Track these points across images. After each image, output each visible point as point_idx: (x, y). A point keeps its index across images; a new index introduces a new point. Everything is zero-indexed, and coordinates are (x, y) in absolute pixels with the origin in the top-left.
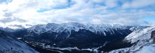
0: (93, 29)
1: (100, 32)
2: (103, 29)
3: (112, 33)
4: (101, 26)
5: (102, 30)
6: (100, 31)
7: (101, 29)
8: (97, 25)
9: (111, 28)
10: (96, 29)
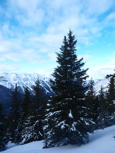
0: (7, 83)
1: (22, 88)
2: (28, 82)
3: (47, 91)
4: (24, 76)
5: (27, 84)
6: (24, 87)
7: (25, 83)
8: (15, 75)
9: (45, 82)
10: (14, 82)
